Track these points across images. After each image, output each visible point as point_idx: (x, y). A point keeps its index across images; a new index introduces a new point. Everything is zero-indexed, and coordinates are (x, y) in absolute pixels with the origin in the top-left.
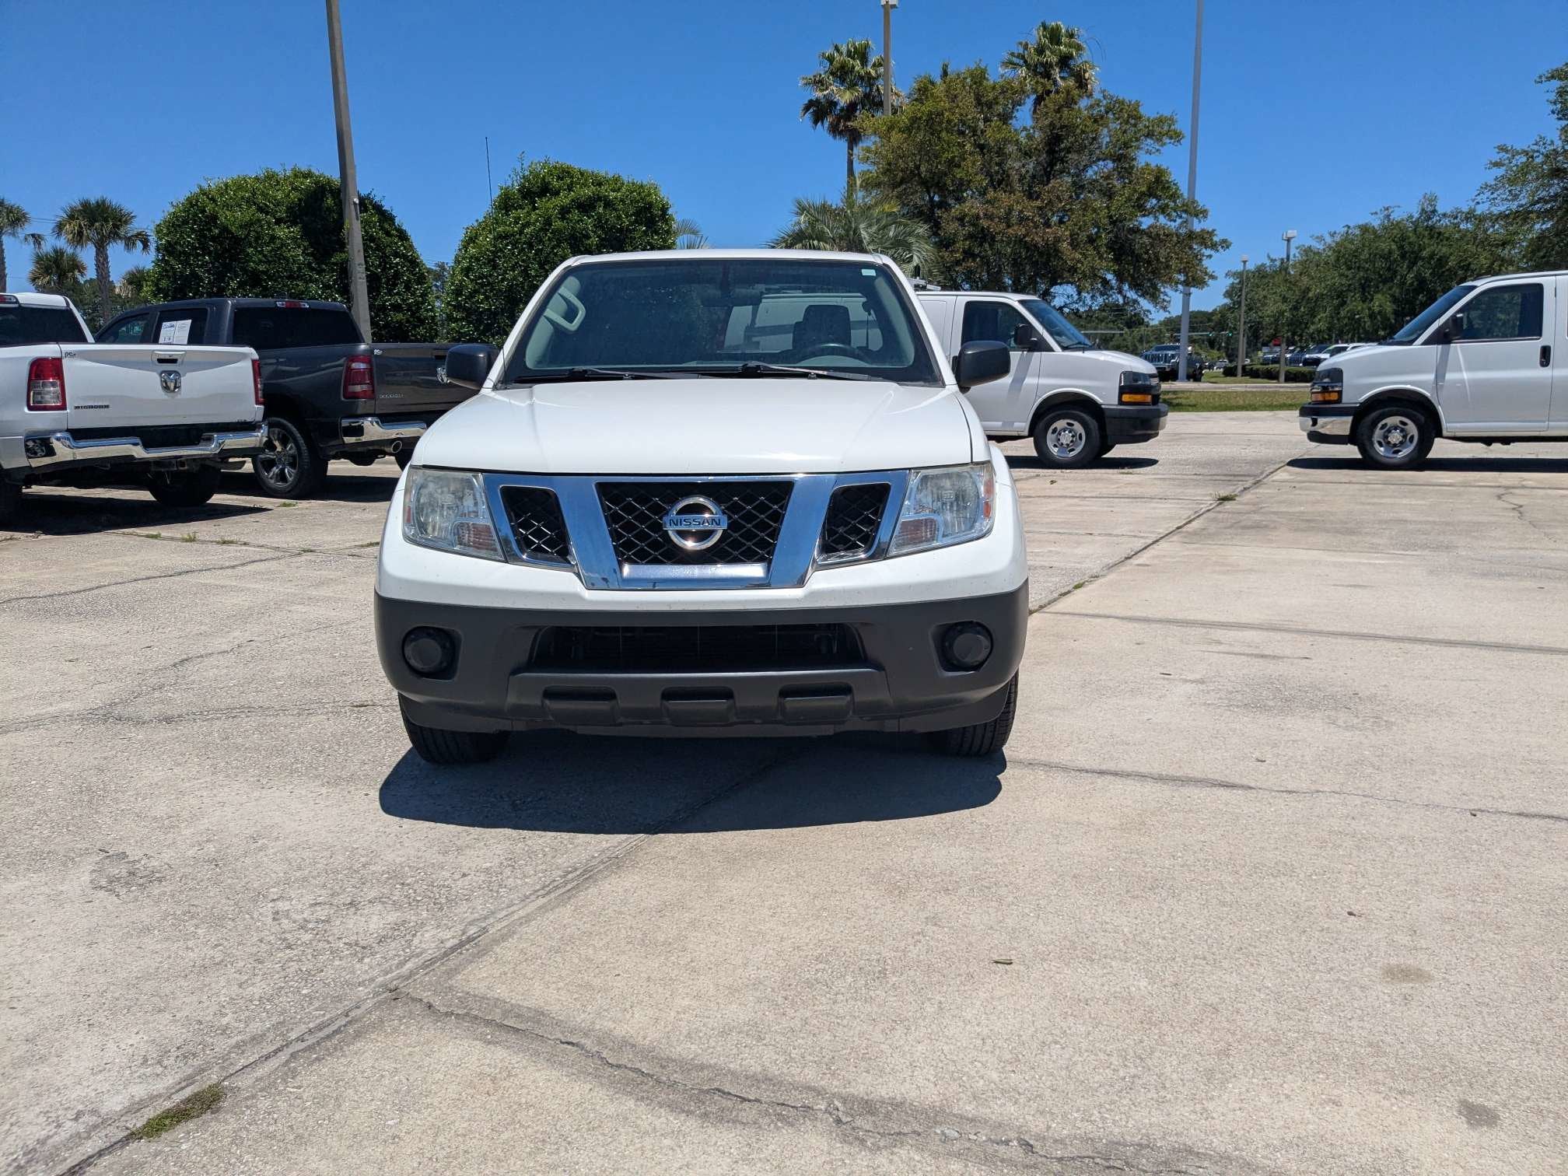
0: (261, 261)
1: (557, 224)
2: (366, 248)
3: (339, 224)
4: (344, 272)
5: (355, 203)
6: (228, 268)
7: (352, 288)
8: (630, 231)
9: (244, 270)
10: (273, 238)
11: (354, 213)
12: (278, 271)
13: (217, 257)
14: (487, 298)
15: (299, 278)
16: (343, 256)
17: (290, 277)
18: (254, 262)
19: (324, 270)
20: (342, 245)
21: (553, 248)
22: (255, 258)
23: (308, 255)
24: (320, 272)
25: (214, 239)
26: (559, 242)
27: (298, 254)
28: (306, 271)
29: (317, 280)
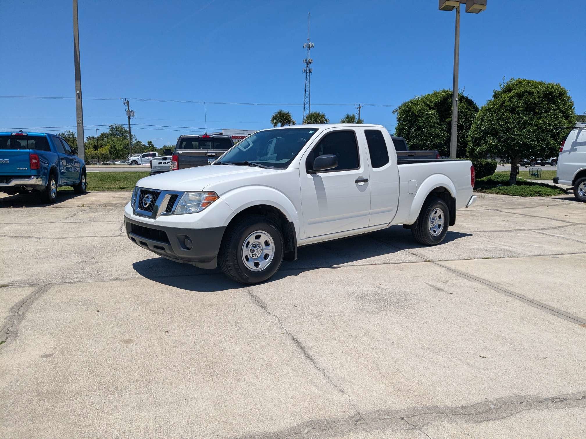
0: (422, 122)
1: (507, 103)
2: (459, 115)
3: (450, 108)
4: (450, 125)
5: (456, 100)
6: (412, 125)
7: (452, 130)
8: (539, 104)
9: (417, 126)
10: (427, 114)
11: (455, 104)
12: (426, 125)
13: (410, 122)
14: (478, 133)
15: (433, 127)
16: (450, 119)
17: (431, 127)
18: (419, 123)
19: (443, 125)
20: (450, 115)
21: (504, 113)
22: (420, 122)
23: (438, 119)
24: (441, 125)
25: (409, 116)
26: (506, 110)
27: (434, 119)
28: (436, 125)
29: (439, 128)
